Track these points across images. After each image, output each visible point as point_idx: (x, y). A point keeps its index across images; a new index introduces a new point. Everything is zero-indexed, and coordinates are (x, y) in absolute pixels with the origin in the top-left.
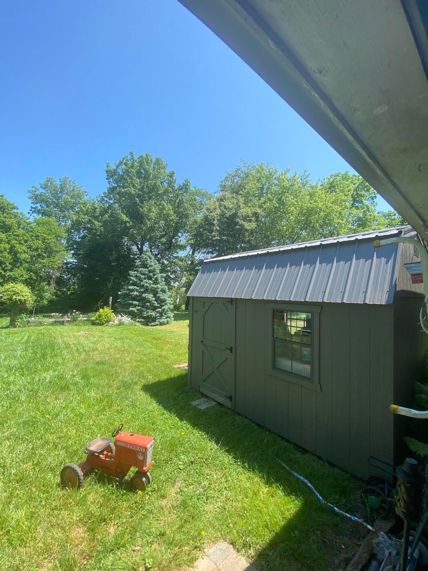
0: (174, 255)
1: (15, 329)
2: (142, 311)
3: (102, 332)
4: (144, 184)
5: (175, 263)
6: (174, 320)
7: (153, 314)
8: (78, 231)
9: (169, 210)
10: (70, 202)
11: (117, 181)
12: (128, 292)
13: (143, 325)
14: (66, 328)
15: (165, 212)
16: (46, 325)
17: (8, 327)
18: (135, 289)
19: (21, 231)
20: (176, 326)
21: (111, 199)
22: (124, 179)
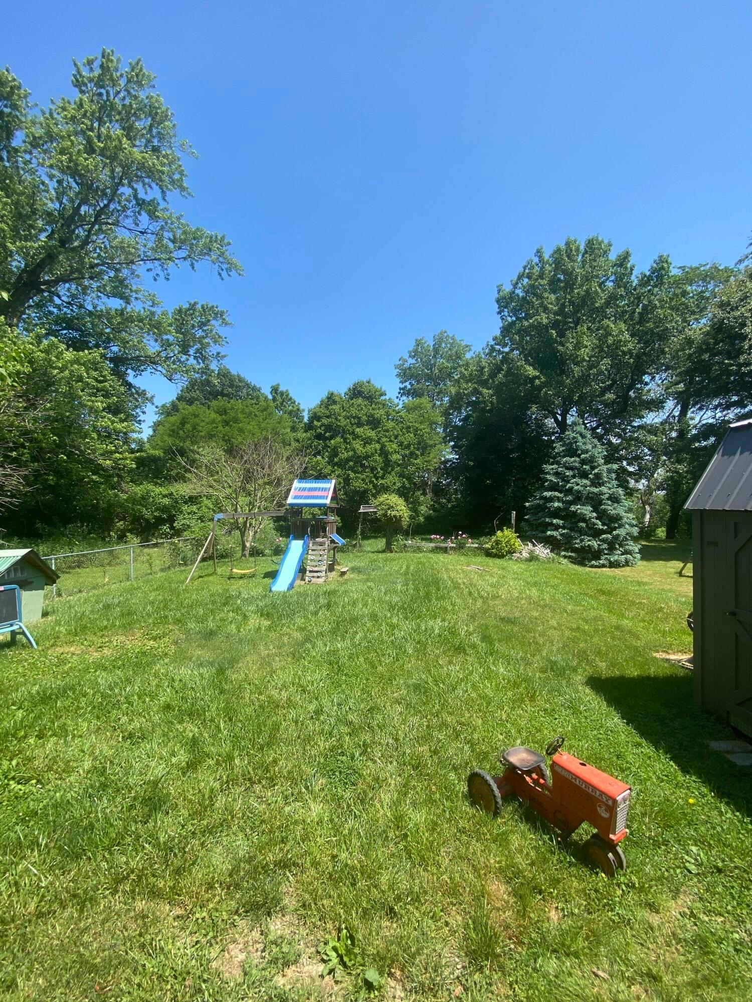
0: (635, 424)
1: (392, 555)
2: (571, 537)
3: (503, 569)
4: (565, 298)
5: (637, 439)
6: (642, 559)
7: (595, 544)
8: (459, 409)
9: (621, 332)
10: (447, 367)
11: (515, 311)
12: (541, 502)
13: (575, 563)
14: (450, 557)
15: (610, 340)
16: (426, 552)
17: (384, 551)
18: (555, 496)
19: (390, 425)
20: (648, 572)
21: (505, 345)
22: (528, 303)
